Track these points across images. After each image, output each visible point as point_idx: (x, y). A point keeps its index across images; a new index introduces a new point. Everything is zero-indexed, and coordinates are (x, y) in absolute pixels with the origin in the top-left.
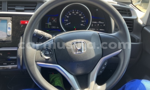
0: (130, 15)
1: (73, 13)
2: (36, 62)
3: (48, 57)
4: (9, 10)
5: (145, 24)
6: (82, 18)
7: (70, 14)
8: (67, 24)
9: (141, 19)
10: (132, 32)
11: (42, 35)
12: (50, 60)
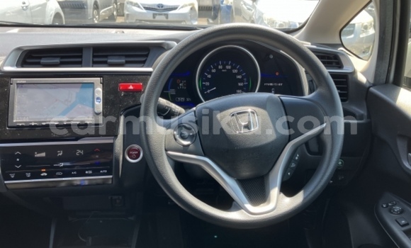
0: (340, 65)
1: (220, 67)
2: (166, 150)
3: (188, 141)
4: (95, 63)
5: (372, 81)
6: (239, 77)
7: (214, 71)
8: (209, 91)
9: (363, 73)
10: (347, 102)
11: (169, 107)
12: (192, 147)
